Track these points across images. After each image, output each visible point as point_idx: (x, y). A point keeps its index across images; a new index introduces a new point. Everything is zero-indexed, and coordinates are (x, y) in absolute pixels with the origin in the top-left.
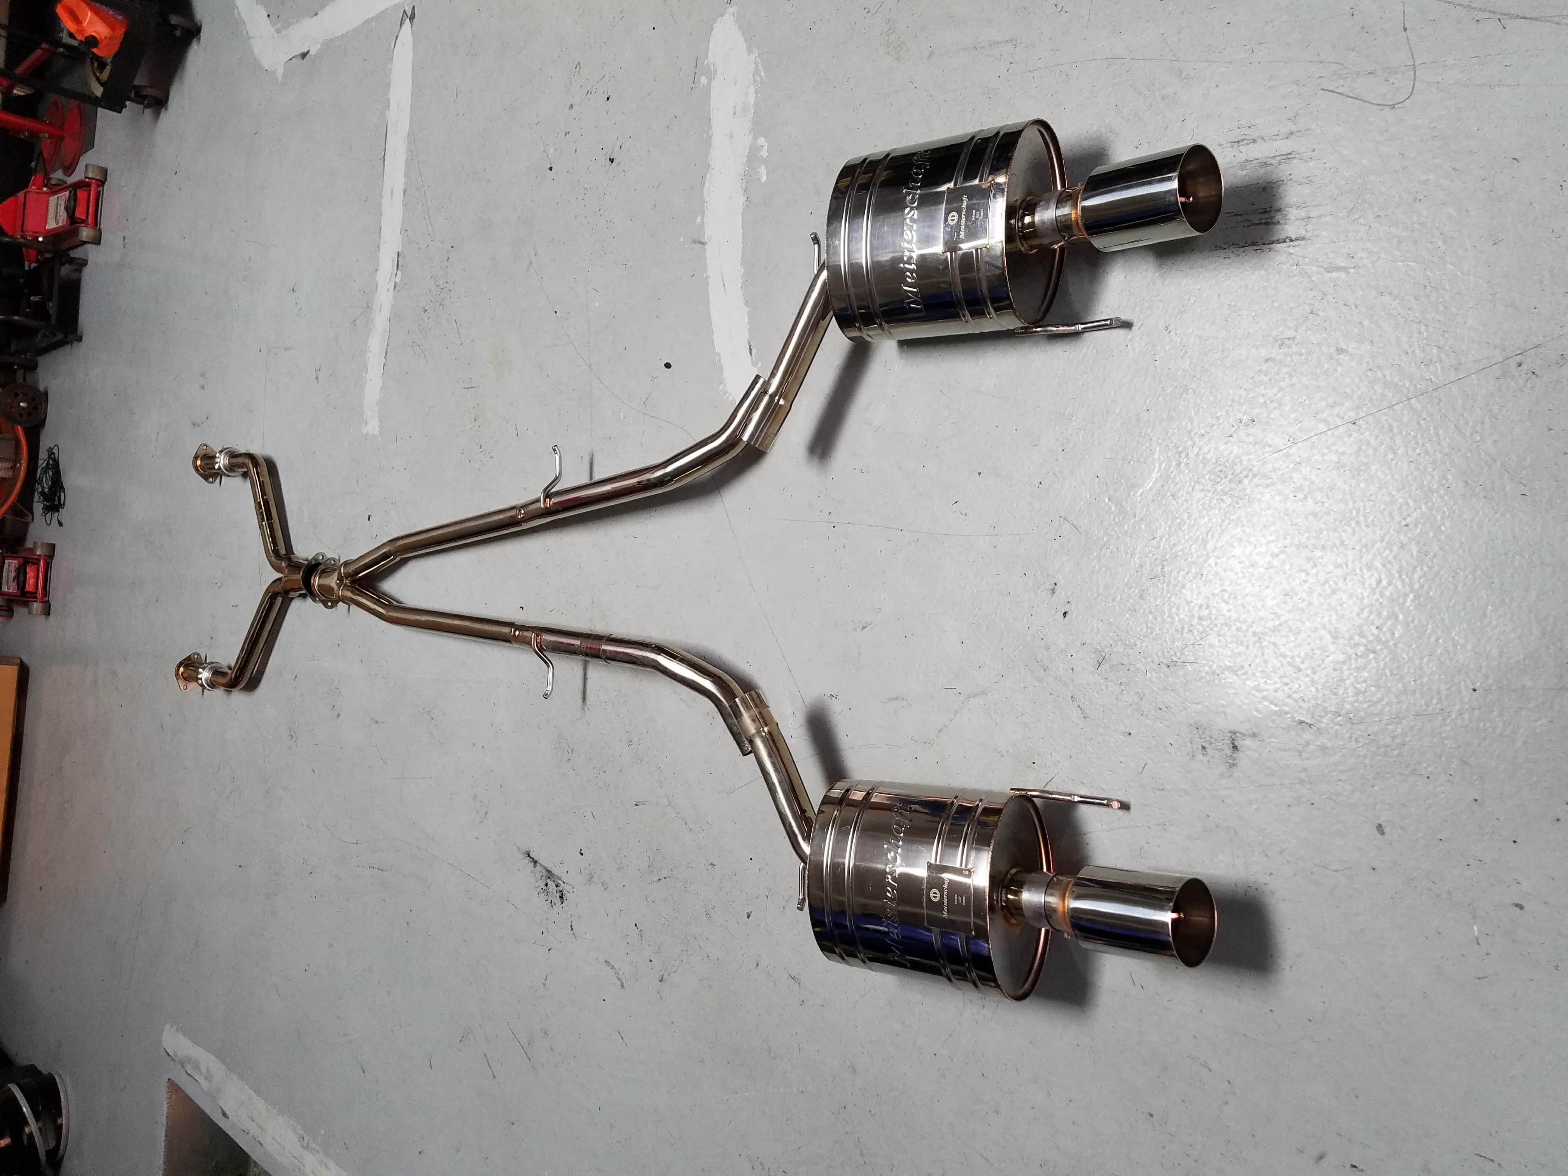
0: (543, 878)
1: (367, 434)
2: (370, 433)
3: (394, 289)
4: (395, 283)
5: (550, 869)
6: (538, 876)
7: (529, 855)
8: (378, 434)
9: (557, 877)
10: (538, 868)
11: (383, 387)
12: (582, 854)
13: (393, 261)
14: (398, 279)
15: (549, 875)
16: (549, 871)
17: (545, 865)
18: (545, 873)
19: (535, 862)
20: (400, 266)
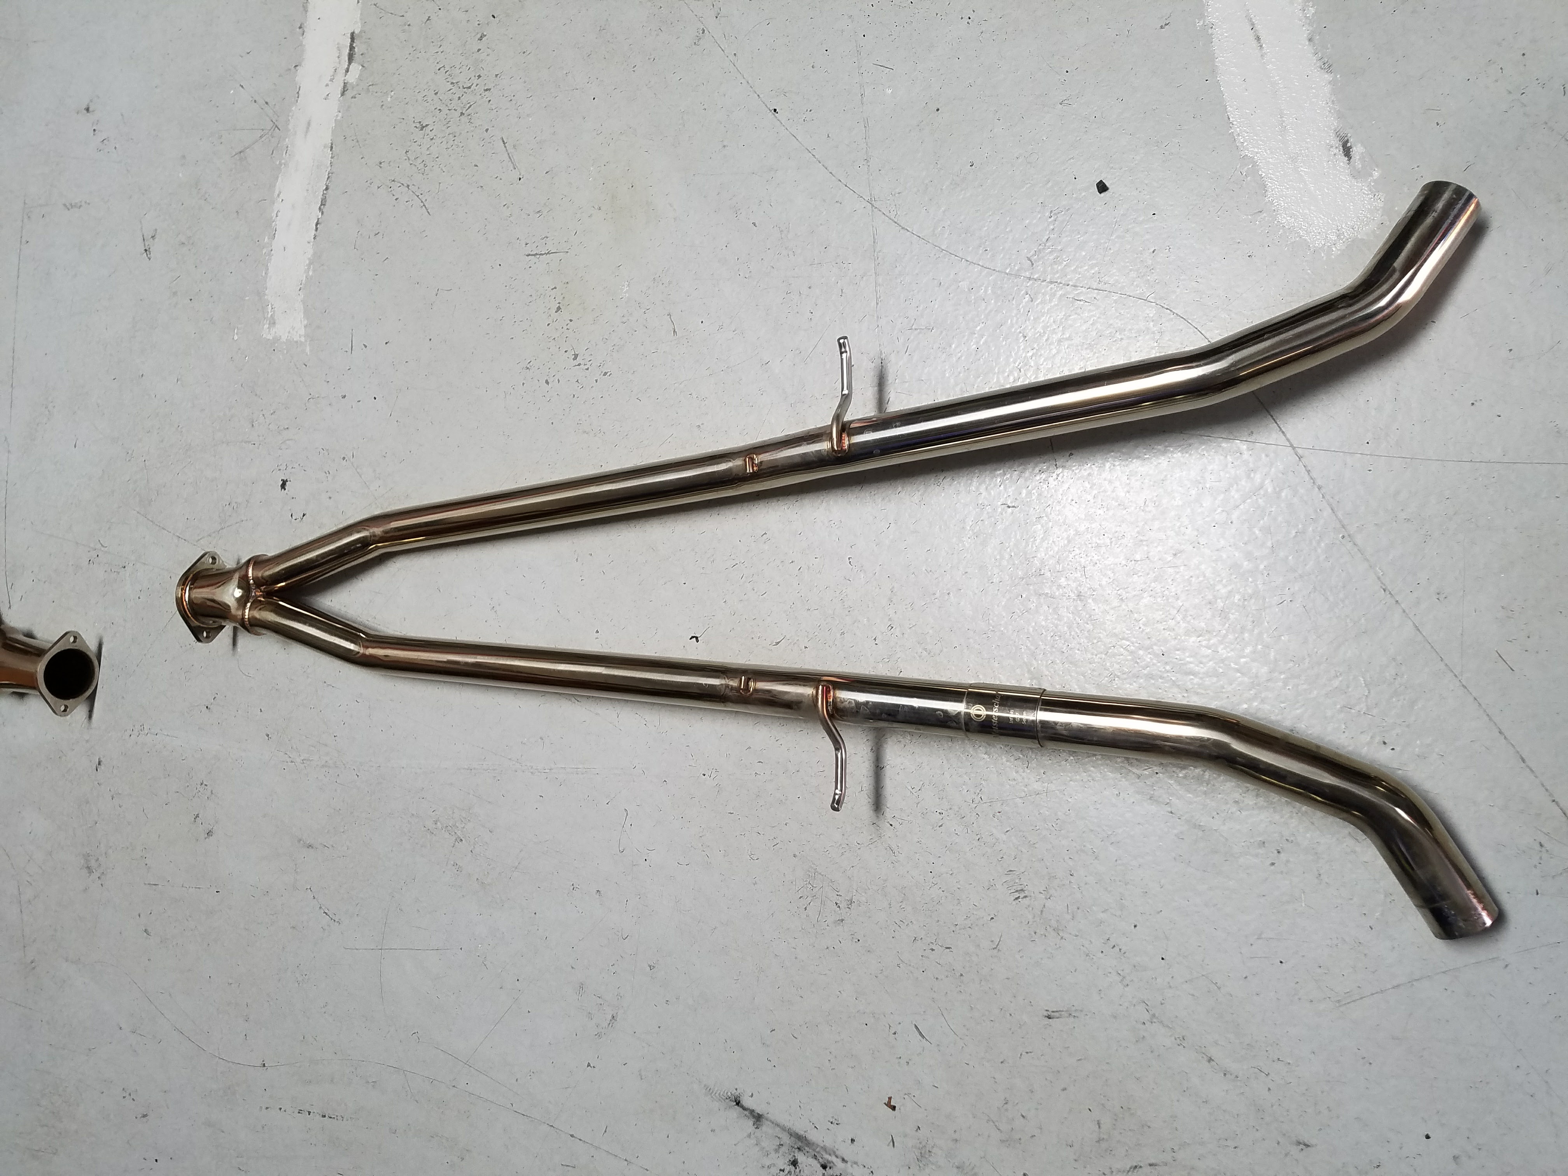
0: (783, 1149)
1: (277, 339)
2: (284, 339)
3: (343, 94)
4: (345, 84)
5: (801, 1133)
6: (769, 1144)
7: (738, 1103)
8: (303, 339)
9: (824, 1149)
10: (766, 1128)
11: (316, 260)
12: (894, 1108)
13: (339, 49)
14: (353, 76)
15: (799, 1144)
16: (799, 1137)
17: (788, 1124)
18: (786, 1139)
19: (758, 1118)
20: (357, 57)
